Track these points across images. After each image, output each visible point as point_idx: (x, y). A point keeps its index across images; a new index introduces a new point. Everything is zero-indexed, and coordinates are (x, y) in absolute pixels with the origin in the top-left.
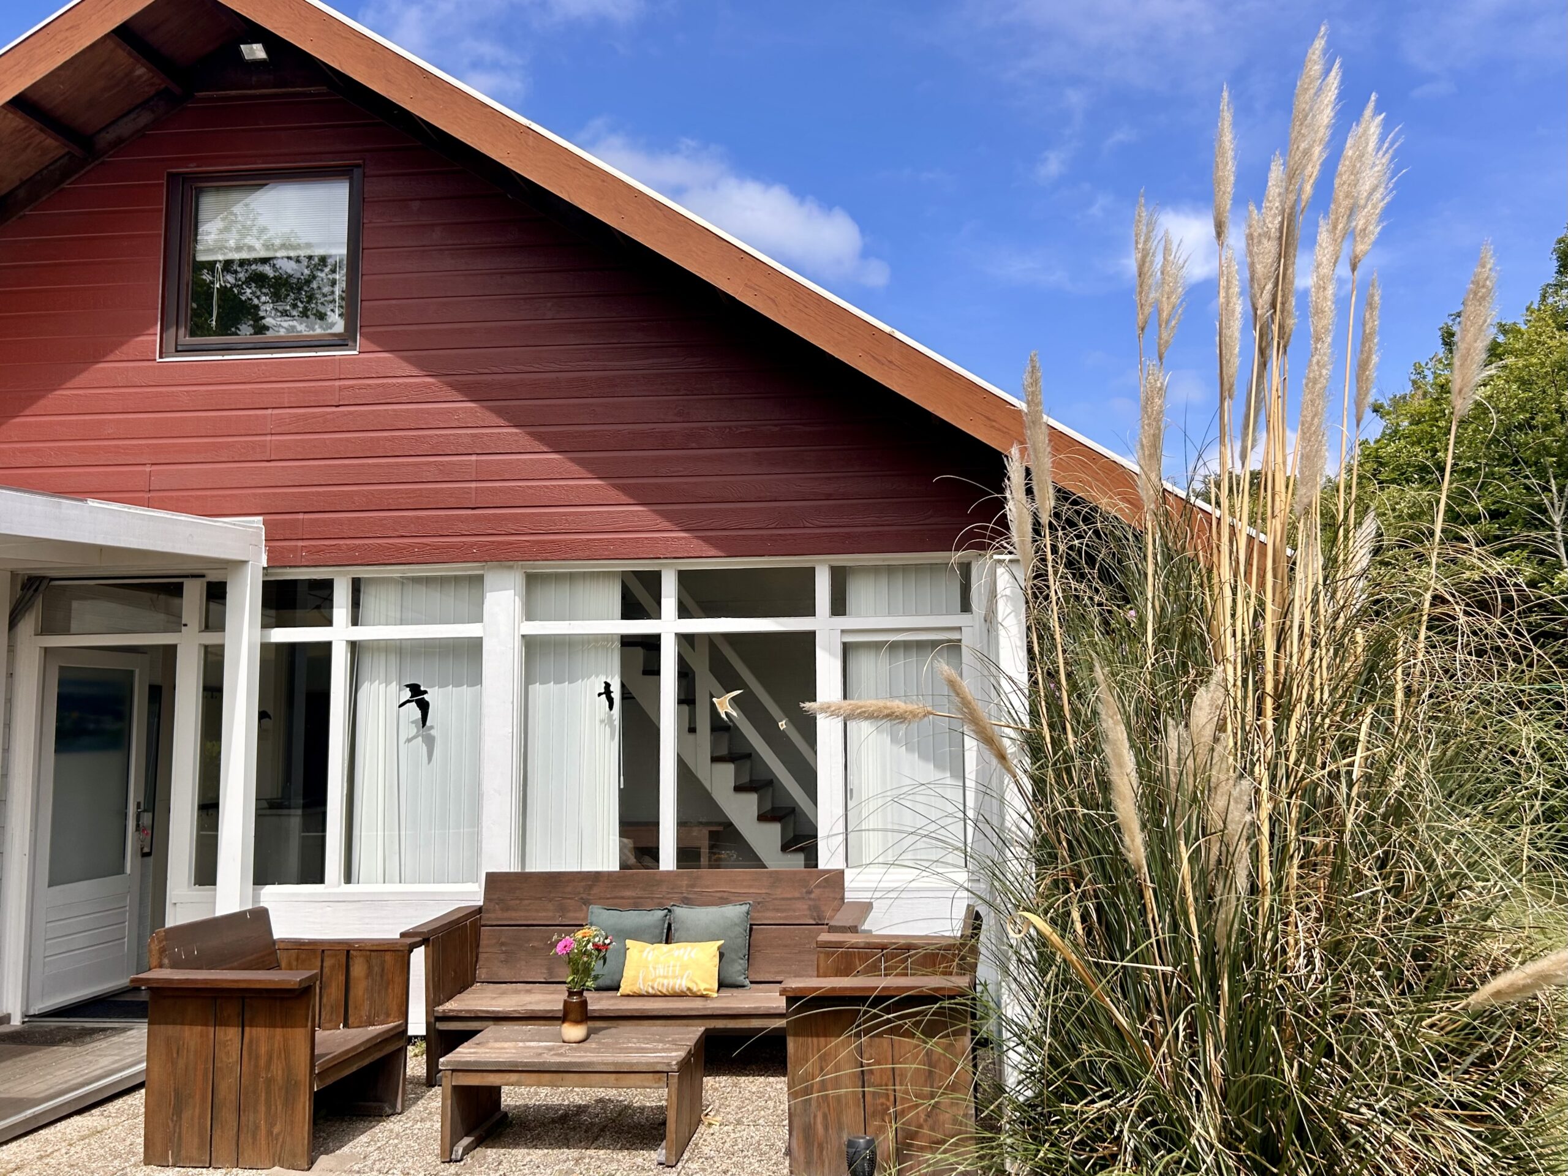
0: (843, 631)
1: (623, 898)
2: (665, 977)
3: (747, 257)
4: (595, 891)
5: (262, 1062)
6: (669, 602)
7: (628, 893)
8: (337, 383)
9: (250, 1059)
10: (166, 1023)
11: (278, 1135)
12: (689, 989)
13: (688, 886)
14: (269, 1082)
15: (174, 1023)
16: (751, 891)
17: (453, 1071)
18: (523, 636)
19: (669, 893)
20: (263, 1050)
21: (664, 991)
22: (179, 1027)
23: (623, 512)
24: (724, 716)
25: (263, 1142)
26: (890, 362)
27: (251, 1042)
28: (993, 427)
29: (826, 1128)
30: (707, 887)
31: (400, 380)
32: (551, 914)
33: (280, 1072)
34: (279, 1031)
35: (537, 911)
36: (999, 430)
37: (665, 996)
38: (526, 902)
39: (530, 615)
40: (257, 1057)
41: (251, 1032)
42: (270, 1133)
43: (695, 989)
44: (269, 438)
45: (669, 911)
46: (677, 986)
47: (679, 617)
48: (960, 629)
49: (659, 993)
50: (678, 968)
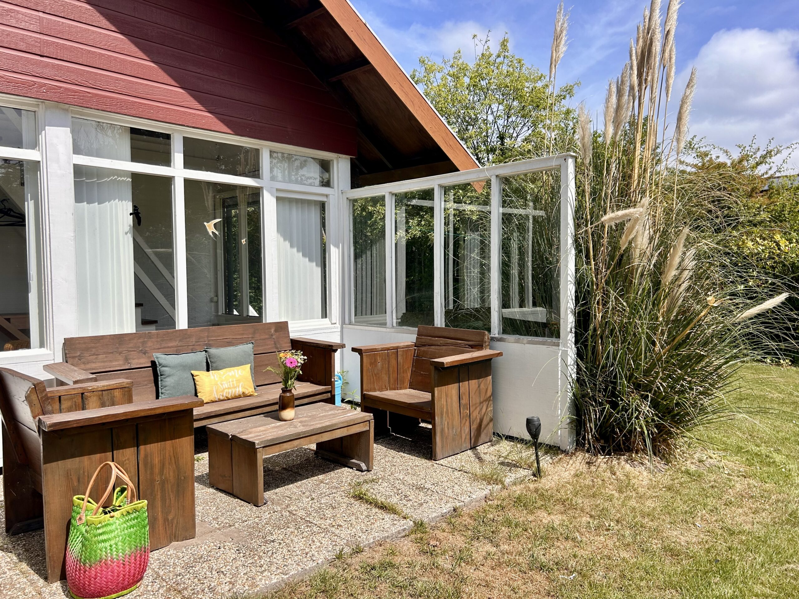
0: (278, 190)
1: (168, 347)
2: (228, 388)
5: (157, 470)
6: (178, 157)
7: (171, 344)
9: (146, 471)
11: (172, 519)
12: (243, 393)
13: (208, 337)
14: (163, 483)
18: (74, 164)
19: (197, 342)
20: (156, 461)
21: (229, 397)
24: (211, 234)
25: (161, 528)
27: (146, 456)
29: (448, 429)
33: (171, 474)
34: (168, 443)
37: (229, 399)
39: (77, 150)
40: (152, 468)
41: (145, 450)
42: (166, 520)
43: (247, 392)
45: (206, 351)
46: (237, 392)
47: (184, 168)
48: (327, 196)
49: (226, 398)
50: (235, 382)
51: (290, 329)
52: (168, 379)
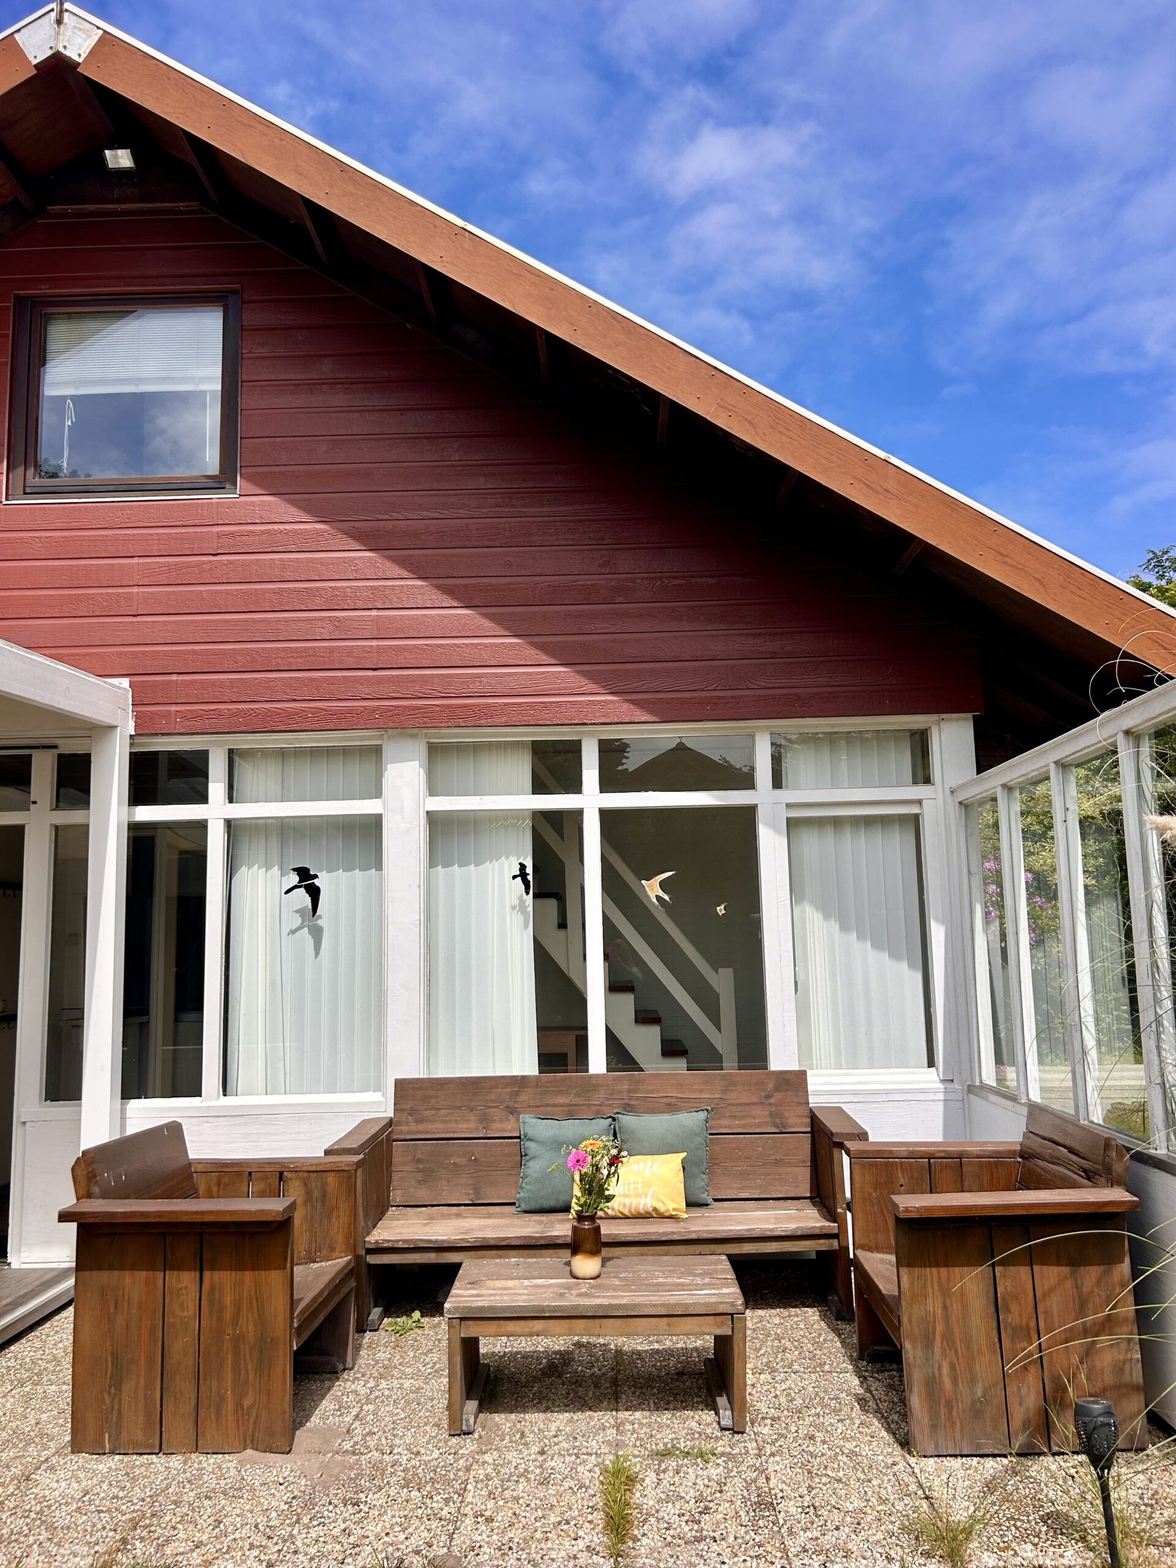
0: (788, 806)
1: (555, 1105)
2: (626, 1196)
3: (719, 375)
4: (523, 1097)
5: (228, 1315)
6: (590, 775)
7: (561, 1100)
8: (215, 529)
9: (211, 1312)
10: (100, 1269)
11: (251, 1407)
12: (655, 1209)
13: (629, 1091)
14: (237, 1340)
15: (111, 1268)
16: (703, 1096)
17: (461, 1319)
18: (427, 812)
19: (607, 1099)
20: (228, 1299)
21: (626, 1212)
22: (116, 1273)
23: (543, 673)
24: (654, 901)
25: (230, 1419)
26: (887, 491)
27: (212, 1289)
28: (1005, 563)
29: (955, 1381)
30: (652, 1092)
31: (288, 527)
32: (472, 1125)
33: (251, 1327)
34: (248, 1275)
35: (456, 1121)
36: (1012, 566)
37: (627, 1218)
38: (443, 1112)
39: (435, 789)
40: (221, 1310)
41: (212, 1278)
42: (239, 1406)
43: (662, 1209)
44: (135, 590)
45: (614, 1119)
46: (641, 1207)
47: (602, 791)
48: (919, 802)
49: (620, 1215)
50: (640, 1185)
51: (810, 1088)
52: (531, 1164)
